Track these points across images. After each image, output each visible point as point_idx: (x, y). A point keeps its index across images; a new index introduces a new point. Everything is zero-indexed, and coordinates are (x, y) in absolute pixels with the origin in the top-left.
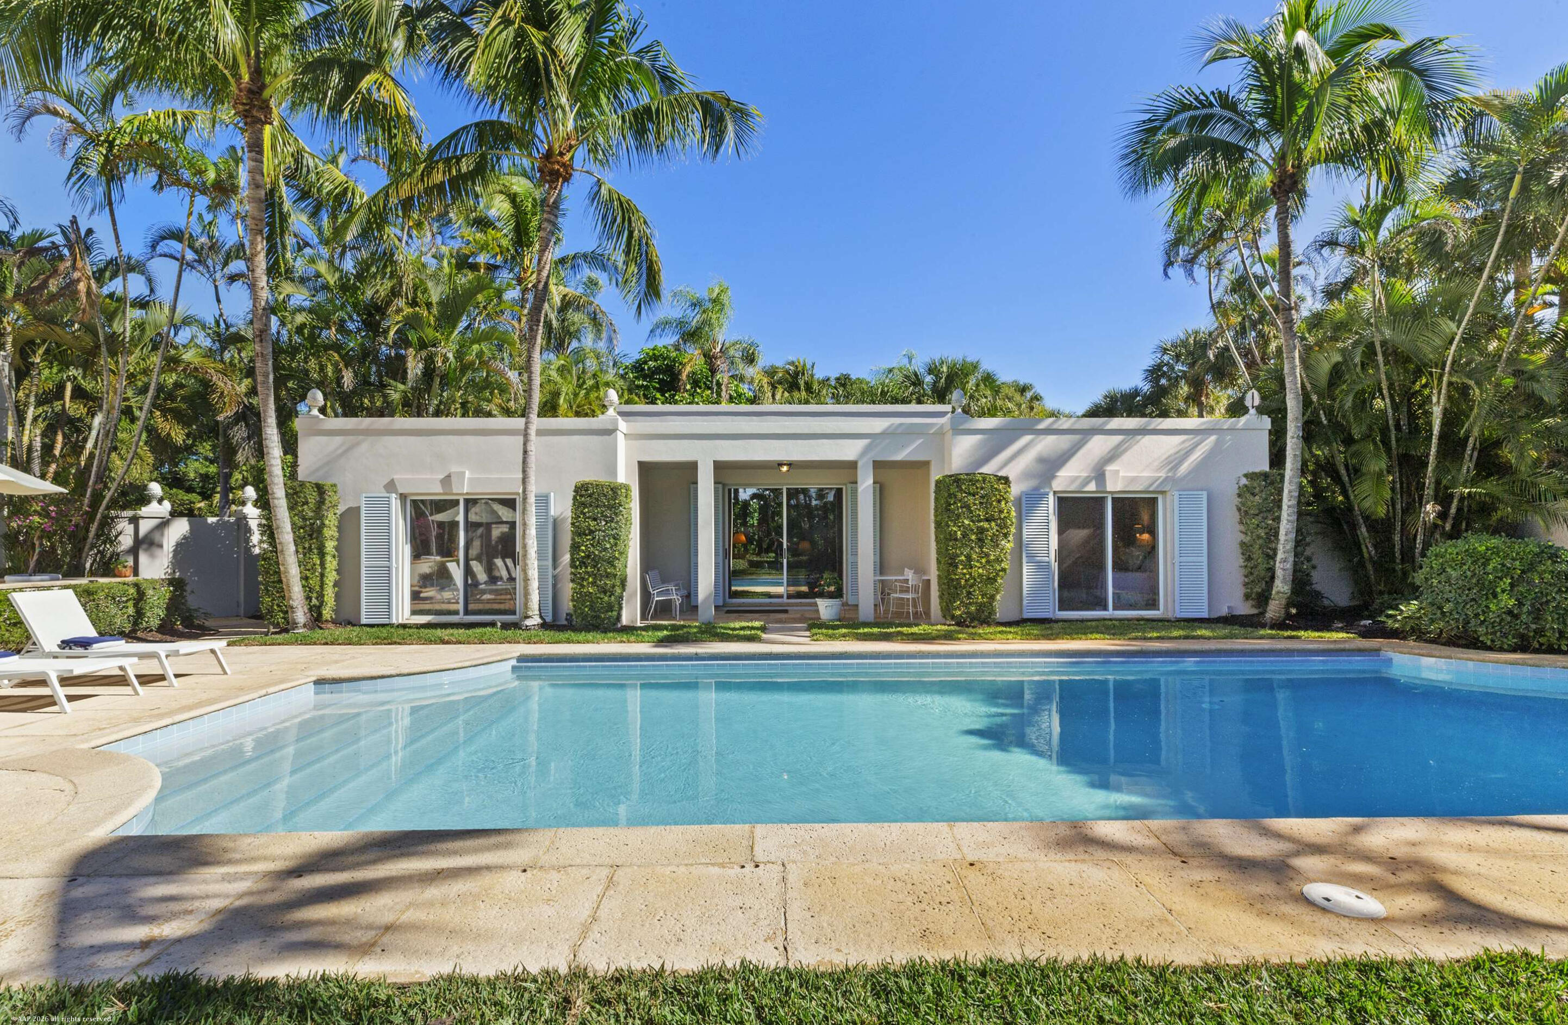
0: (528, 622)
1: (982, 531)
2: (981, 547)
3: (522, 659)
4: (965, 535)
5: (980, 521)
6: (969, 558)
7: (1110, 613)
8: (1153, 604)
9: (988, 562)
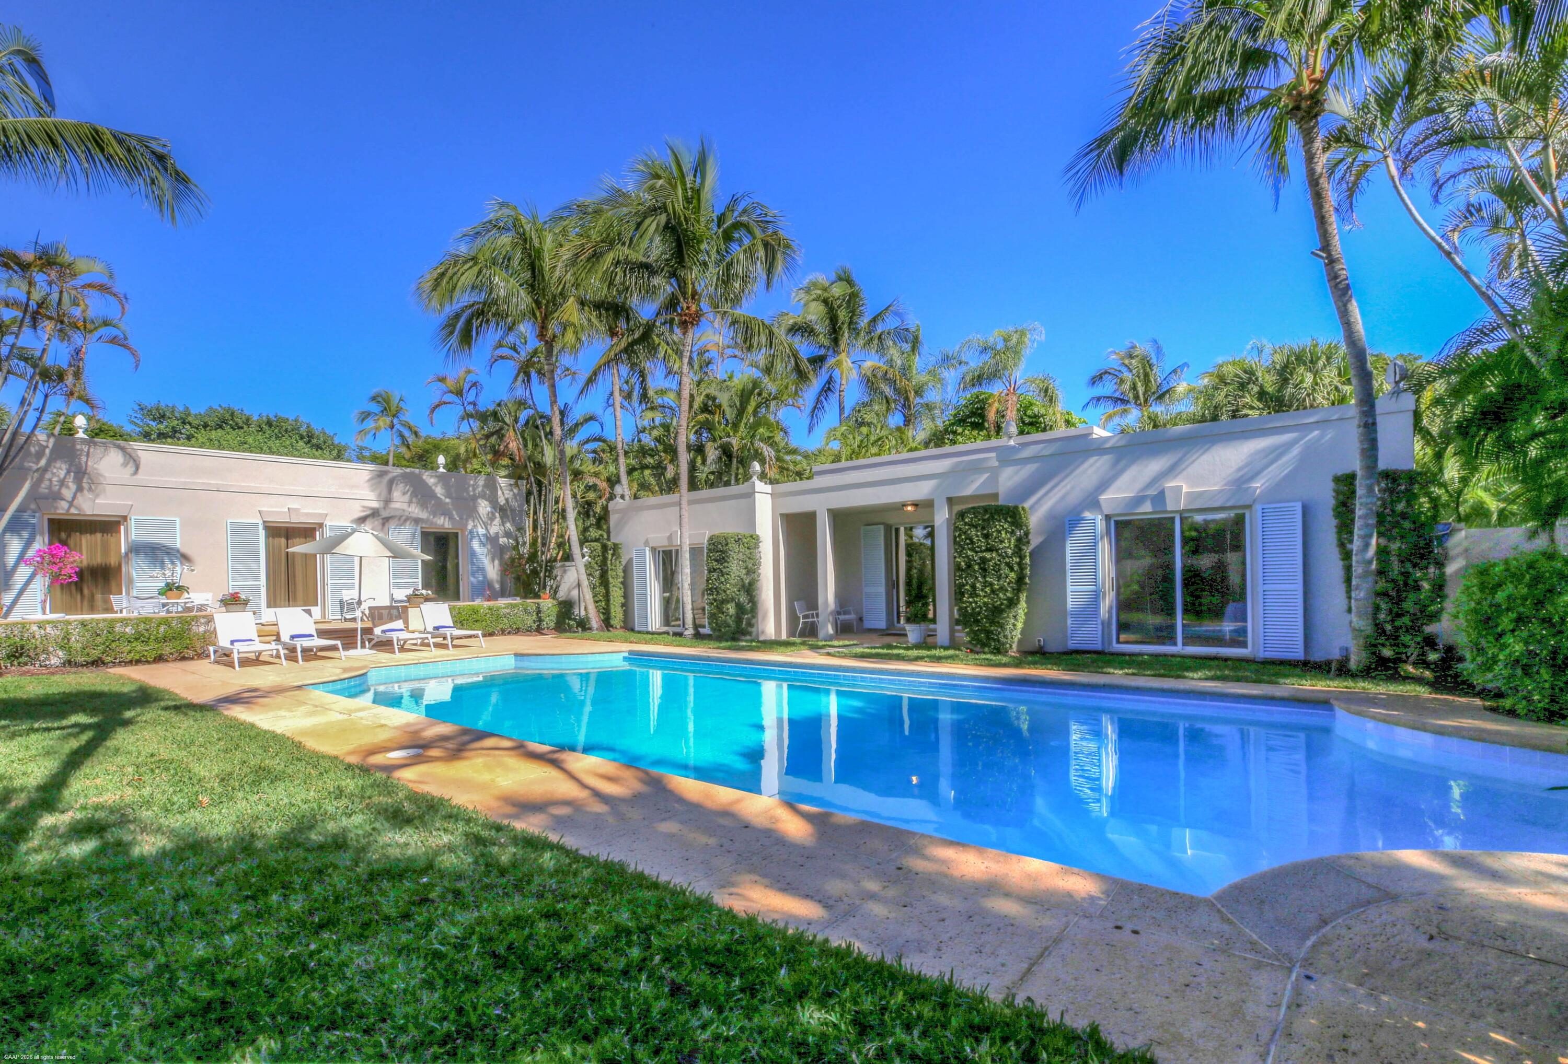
0: (686, 633)
1: (984, 561)
2: (984, 577)
3: (631, 652)
4: (969, 566)
5: (981, 551)
6: (973, 587)
7: (1179, 648)
8: (1244, 644)
9: (993, 591)
